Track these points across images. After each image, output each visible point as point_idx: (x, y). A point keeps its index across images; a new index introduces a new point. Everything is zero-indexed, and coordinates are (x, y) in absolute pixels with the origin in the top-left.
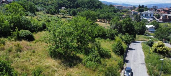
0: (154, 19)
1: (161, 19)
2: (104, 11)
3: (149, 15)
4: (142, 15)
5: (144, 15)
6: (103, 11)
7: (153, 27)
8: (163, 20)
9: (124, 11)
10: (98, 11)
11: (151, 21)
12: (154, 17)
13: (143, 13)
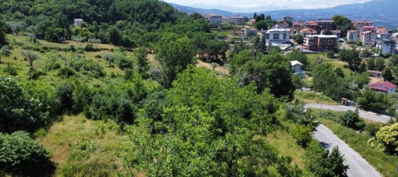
0: (293, 45)
1: (307, 44)
2: (182, 28)
3: (281, 37)
4: (268, 38)
5: (271, 37)
6: (180, 29)
7: (298, 65)
8: (311, 48)
9: (227, 29)
10: (169, 29)
11: (286, 50)
12: (292, 41)
13: (268, 32)
